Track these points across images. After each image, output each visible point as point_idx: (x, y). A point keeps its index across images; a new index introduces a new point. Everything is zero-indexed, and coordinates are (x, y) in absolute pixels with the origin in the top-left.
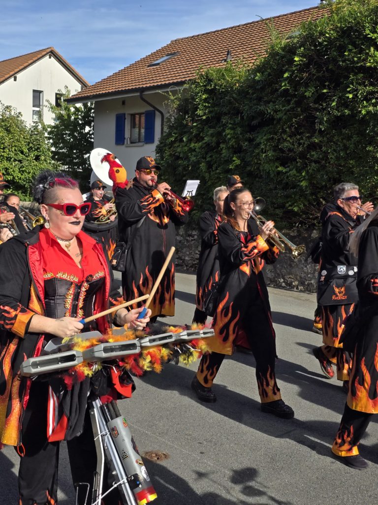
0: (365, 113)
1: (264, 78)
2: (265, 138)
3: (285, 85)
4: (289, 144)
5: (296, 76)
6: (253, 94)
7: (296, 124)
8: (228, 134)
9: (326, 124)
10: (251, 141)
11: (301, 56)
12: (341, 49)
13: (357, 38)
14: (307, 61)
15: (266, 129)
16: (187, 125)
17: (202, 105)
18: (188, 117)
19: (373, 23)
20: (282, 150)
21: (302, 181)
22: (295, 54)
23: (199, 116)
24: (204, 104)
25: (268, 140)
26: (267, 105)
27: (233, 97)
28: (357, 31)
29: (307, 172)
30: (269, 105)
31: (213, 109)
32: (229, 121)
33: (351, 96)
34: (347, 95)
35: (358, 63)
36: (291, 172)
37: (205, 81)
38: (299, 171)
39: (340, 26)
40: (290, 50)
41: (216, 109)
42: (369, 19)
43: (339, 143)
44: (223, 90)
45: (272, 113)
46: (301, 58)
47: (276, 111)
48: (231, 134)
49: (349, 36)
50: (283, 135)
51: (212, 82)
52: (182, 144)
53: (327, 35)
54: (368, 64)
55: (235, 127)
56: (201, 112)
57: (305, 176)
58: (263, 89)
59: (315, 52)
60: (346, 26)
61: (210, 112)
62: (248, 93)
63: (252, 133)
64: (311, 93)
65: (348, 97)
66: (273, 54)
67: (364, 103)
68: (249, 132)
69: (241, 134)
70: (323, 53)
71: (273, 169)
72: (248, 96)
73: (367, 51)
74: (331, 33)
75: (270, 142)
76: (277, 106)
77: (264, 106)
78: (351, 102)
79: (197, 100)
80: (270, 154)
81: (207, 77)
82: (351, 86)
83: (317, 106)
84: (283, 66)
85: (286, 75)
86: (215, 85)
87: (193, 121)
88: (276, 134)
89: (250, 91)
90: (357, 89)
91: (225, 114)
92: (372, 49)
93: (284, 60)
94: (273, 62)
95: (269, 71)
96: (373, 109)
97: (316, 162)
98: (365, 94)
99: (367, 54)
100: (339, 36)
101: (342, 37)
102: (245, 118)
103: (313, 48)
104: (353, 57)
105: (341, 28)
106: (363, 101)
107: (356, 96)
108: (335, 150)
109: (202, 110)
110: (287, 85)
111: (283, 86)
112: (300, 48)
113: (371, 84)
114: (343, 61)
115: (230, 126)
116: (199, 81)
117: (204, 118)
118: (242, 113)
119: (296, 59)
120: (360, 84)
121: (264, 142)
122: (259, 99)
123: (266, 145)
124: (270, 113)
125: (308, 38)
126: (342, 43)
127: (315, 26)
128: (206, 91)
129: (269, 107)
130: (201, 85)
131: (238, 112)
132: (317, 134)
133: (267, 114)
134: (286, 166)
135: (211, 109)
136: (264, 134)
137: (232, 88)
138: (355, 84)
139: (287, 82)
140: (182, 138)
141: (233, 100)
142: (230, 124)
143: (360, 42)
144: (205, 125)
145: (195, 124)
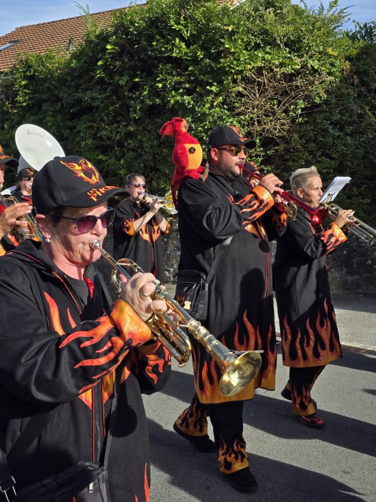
0: (174, 102)
1: (79, 65)
2: (84, 126)
3: (100, 73)
4: (107, 133)
5: (110, 65)
6: (72, 81)
7: (113, 112)
8: (49, 122)
9: (139, 113)
10: (72, 128)
11: (113, 45)
12: (151, 38)
13: (164, 28)
14: (119, 50)
15: (85, 117)
16: (8, 112)
17: (22, 91)
18: (9, 103)
19: (178, 15)
20: (101, 138)
21: (121, 169)
22: (108, 42)
23: (19, 102)
24: (24, 91)
25: (88, 128)
26: (85, 92)
27: (52, 85)
28: (163, 22)
29: (126, 160)
30: (87, 93)
31: (33, 96)
32: (50, 109)
33: (160, 85)
34: (157, 85)
35: (165, 53)
36: (110, 161)
37: (24, 67)
38: (119, 160)
39: (149, 16)
40: (104, 38)
41: (36, 95)
42: (173, 10)
43: (153, 132)
44: (43, 77)
45: (89, 101)
46: (113, 47)
47: (93, 99)
48: (52, 121)
49: (157, 27)
50: (101, 123)
51: (31, 68)
52: (4, 131)
53: (136, 25)
54: (174, 55)
55: (55, 115)
56: (21, 98)
57: (123, 164)
58: (80, 76)
59: (127, 41)
60: (154, 16)
61: (31, 99)
62: (67, 81)
63: (73, 121)
64: (124, 83)
66: (89, 42)
67: (172, 93)
68: (69, 120)
69: (62, 121)
70: (134, 43)
71: (94, 157)
72: (67, 83)
73: (173, 42)
74: (140, 23)
75: (89, 130)
76: (94, 94)
77: (82, 94)
78: (161, 91)
79: (16, 86)
80: (89, 142)
81: (26, 62)
82: (160, 76)
83: (130, 94)
84: (98, 53)
85: (100, 63)
86: (35, 71)
87: (14, 107)
88: (95, 122)
89: (68, 78)
90: (166, 79)
91: (46, 101)
92: (177, 40)
93: (98, 47)
94: (88, 49)
95: (85, 58)
96: (181, 99)
97: (133, 150)
98: (173, 84)
99: (173, 45)
100: (148, 26)
101: (151, 28)
102: (65, 105)
103: (124, 37)
104: (161, 47)
105: (149, 18)
106: (171, 90)
107: (164, 86)
108: (149, 139)
109: (22, 96)
110: (102, 73)
111: (98, 74)
112: (112, 36)
113: (179, 74)
114: (152, 51)
115: (51, 113)
116: (19, 67)
117: (24, 104)
118: (62, 100)
119: (109, 47)
120: (169, 74)
121: (83, 130)
122: (78, 87)
123: (85, 133)
124: (87, 100)
125: (119, 26)
126: (151, 33)
127: (125, 16)
128: (26, 77)
129: (86, 95)
130: (21, 70)
131: (58, 99)
132: (132, 122)
133: (85, 103)
134: (106, 154)
135: (31, 96)
136: (83, 122)
137: (52, 75)
138: (164, 74)
139: (101, 70)
140: (3, 125)
141: (52, 87)
142: (51, 111)
143: (167, 33)
144: (27, 112)
145: (15, 111)
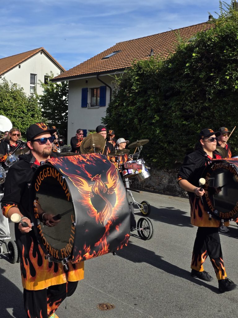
0: (237, 88)
1: (173, 66)
2: (175, 103)
4: (190, 107)
5: (194, 65)
6: (167, 76)
7: (194, 95)
8: (152, 101)
9: (213, 95)
10: (165, 105)
11: (197, 53)
12: (222, 48)
13: (231, 42)
14: (200, 56)
15: (175, 98)
16: (126, 95)
18: (127, 91)
20: (185, 111)
21: (198, 130)
22: (193, 52)
23: (134, 90)
24: (137, 83)
25: (176, 105)
28: (231, 37)
29: (201, 125)
30: (177, 83)
31: (142, 86)
33: (228, 77)
34: (226, 77)
35: (232, 57)
36: (191, 125)
37: (137, 69)
38: (196, 124)
39: (221, 35)
40: (190, 49)
41: (144, 85)
43: (221, 107)
44: (148, 74)
45: (179, 88)
46: (197, 54)
47: (181, 87)
48: (154, 101)
49: (226, 41)
50: (186, 102)
51: (141, 69)
52: (123, 107)
53: (213, 40)
55: (156, 97)
57: (200, 127)
58: (173, 73)
59: (205, 51)
60: (224, 35)
61: (140, 87)
62: (164, 76)
63: (167, 100)
64: (203, 76)
65: (226, 78)
66: (179, 52)
67: (236, 82)
68: (164, 100)
69: (160, 101)
70: (211, 51)
71: (180, 123)
72: (164, 78)
73: (237, 50)
74: (215, 39)
75: (178, 106)
76: (182, 84)
77: (174, 84)
78: (229, 81)
79: (132, 80)
80: (178, 113)
81: (138, 66)
82: (228, 71)
83: (207, 83)
84: (186, 59)
85: (187, 65)
86: (144, 71)
87: (130, 93)
88: (181, 101)
90: (232, 73)
91: (150, 89)
93: (186, 55)
94: (179, 56)
95: (177, 62)
97: (207, 118)
98: (237, 76)
100: (220, 40)
101: (222, 41)
102: (162, 91)
103: (204, 48)
104: (229, 54)
105: (221, 36)
106: (236, 80)
107: (231, 78)
108: (218, 111)
109: (135, 86)
110: (188, 71)
111: (186, 71)
112: (196, 48)
114: (223, 56)
115: (153, 96)
116: (134, 68)
117: (137, 91)
118: (160, 88)
119: (194, 55)
120: (234, 70)
121: (174, 106)
122: (171, 80)
123: (175, 108)
125: (201, 42)
126: (222, 45)
127: (205, 35)
128: (138, 75)
129: (177, 85)
130: (135, 71)
131: (158, 87)
132: (207, 100)
133: (176, 89)
134: (188, 121)
136: (174, 101)
137: (154, 72)
138: (230, 70)
139: (188, 69)
140: (123, 103)
141: (154, 80)
142: (153, 94)
143: (233, 44)
144: (137, 96)
145: (131, 95)
